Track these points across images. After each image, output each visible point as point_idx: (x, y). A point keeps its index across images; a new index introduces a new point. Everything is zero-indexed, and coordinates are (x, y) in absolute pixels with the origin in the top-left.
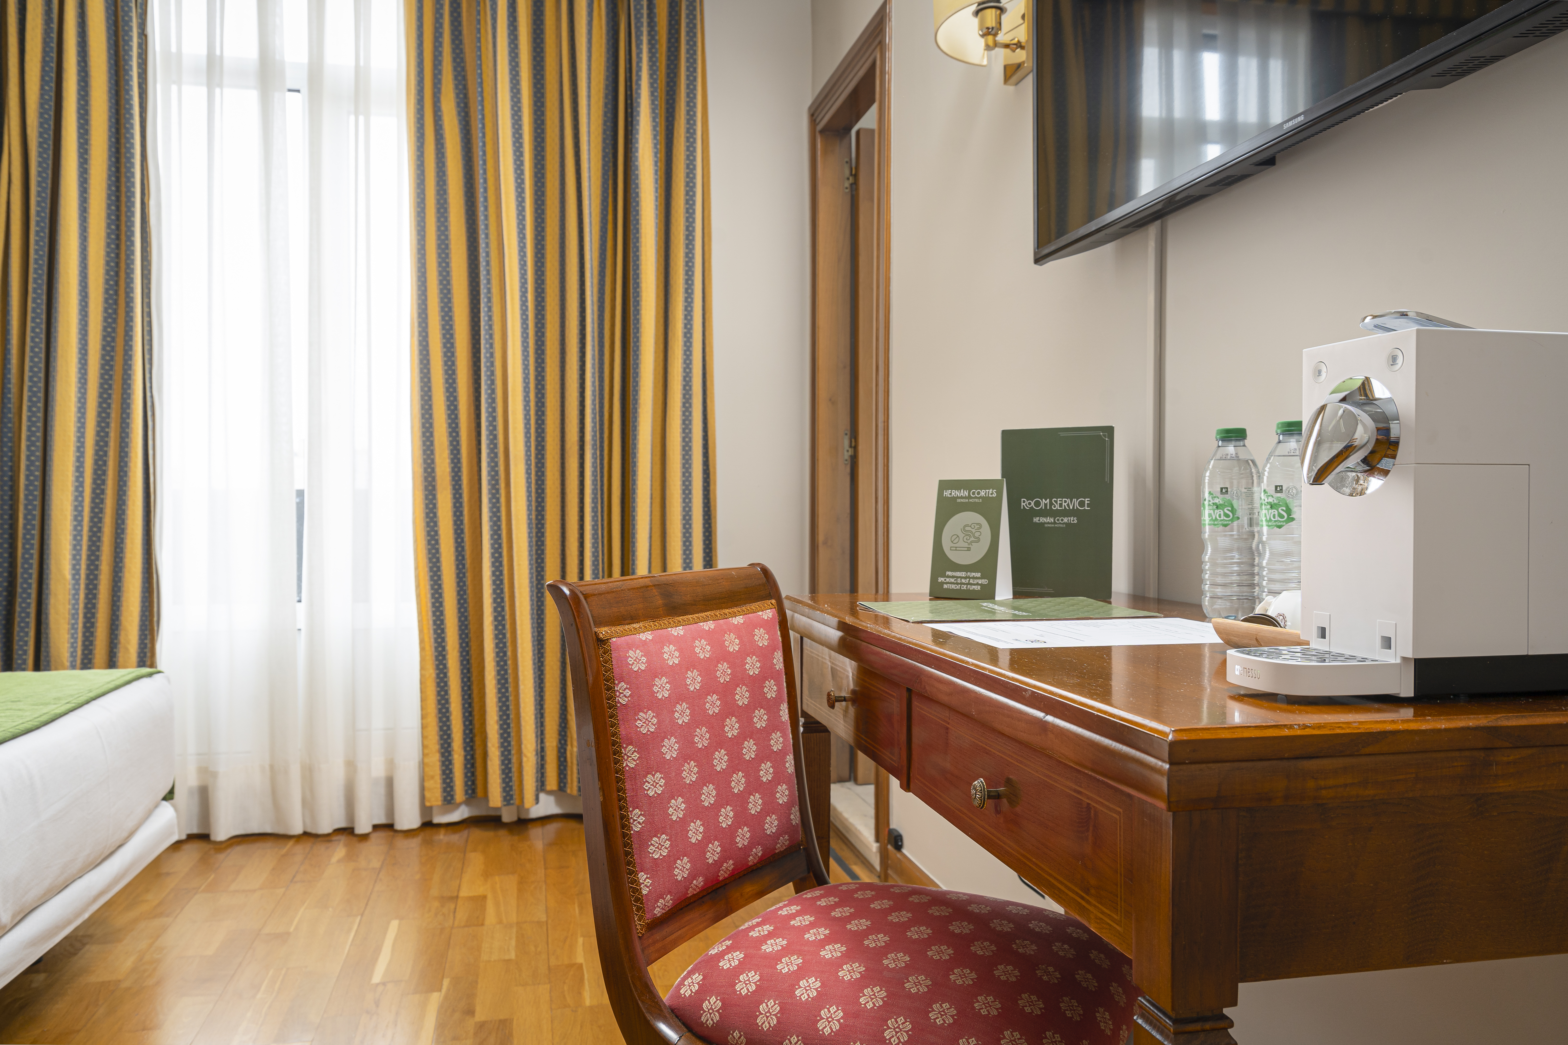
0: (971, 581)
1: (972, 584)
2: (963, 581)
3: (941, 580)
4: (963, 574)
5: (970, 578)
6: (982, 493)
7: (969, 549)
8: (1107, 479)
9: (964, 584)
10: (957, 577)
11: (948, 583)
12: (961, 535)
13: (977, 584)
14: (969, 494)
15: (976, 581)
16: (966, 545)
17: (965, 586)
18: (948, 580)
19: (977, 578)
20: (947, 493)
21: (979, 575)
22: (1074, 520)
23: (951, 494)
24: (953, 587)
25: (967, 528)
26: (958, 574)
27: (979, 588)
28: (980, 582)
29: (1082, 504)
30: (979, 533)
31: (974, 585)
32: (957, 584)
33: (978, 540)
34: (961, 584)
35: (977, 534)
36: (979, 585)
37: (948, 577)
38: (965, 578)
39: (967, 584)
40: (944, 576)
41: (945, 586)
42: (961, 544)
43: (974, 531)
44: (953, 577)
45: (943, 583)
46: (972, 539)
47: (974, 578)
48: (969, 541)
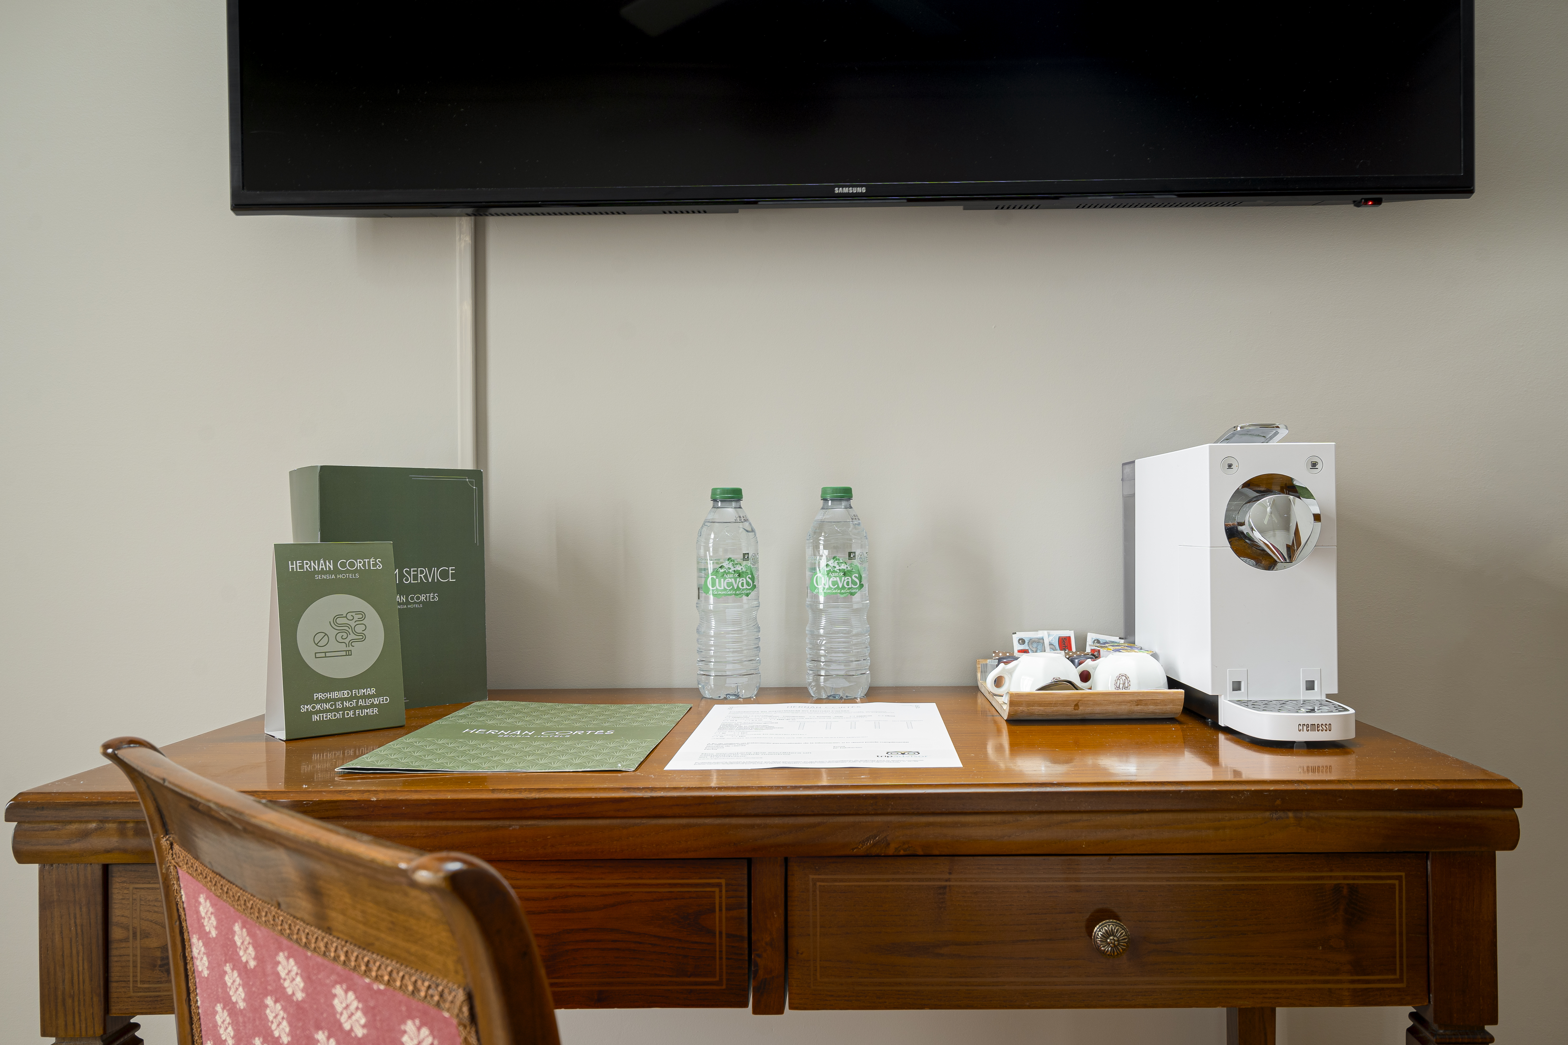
0: (361, 702)
1: (362, 708)
2: (347, 704)
3: (304, 708)
4: (345, 694)
5: (357, 698)
6: (359, 564)
7: (349, 653)
8: (476, 540)
9: (349, 709)
10: (335, 700)
11: (318, 712)
12: (332, 633)
13: (372, 706)
14: (335, 565)
15: (368, 702)
16: (343, 647)
17: (351, 713)
18: (318, 707)
19: (370, 696)
20: (294, 566)
21: (373, 691)
22: (434, 597)
23: (302, 567)
24: (330, 716)
25: (340, 621)
26: (336, 695)
27: (376, 711)
28: (376, 702)
29: (444, 574)
30: (363, 627)
31: (367, 707)
32: (337, 710)
33: (363, 638)
34: (344, 709)
35: (359, 629)
36: (376, 706)
37: (319, 701)
38: (350, 699)
39: (354, 709)
40: (311, 701)
41: (315, 718)
42: (333, 646)
43: (353, 624)
44: (327, 701)
45: (309, 714)
46: (352, 636)
47: (364, 697)
48: (347, 641)
